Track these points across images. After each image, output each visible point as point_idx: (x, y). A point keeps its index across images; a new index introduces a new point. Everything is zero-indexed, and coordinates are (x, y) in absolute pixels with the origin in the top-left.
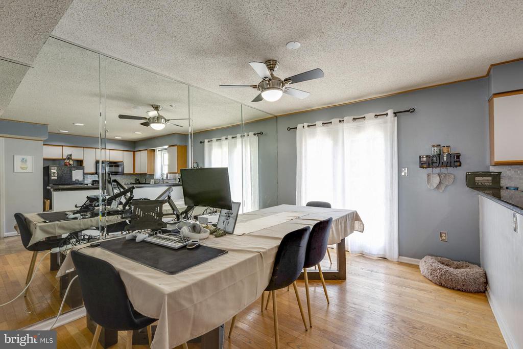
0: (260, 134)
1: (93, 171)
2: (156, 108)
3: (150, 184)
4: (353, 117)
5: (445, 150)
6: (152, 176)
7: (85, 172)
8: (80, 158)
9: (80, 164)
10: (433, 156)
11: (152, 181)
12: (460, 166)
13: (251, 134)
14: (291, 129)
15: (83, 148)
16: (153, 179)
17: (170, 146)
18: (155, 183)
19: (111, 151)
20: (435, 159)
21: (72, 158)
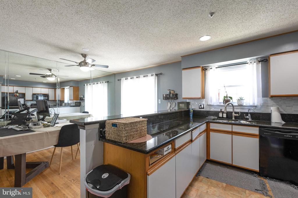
0: (108, 82)
1: (31, 99)
2: (50, 70)
3: (62, 105)
4: (143, 75)
5: (172, 92)
6: (63, 101)
7: (26, 99)
8: (23, 92)
9: (23, 95)
10: (167, 95)
11: (64, 104)
12: (177, 99)
13: (104, 82)
14: (119, 80)
15: (25, 87)
16: (64, 103)
17: (70, 87)
18: (65, 105)
19: (42, 88)
20: (168, 96)
21: (19, 92)
